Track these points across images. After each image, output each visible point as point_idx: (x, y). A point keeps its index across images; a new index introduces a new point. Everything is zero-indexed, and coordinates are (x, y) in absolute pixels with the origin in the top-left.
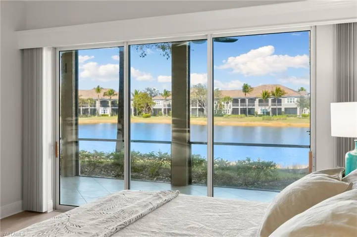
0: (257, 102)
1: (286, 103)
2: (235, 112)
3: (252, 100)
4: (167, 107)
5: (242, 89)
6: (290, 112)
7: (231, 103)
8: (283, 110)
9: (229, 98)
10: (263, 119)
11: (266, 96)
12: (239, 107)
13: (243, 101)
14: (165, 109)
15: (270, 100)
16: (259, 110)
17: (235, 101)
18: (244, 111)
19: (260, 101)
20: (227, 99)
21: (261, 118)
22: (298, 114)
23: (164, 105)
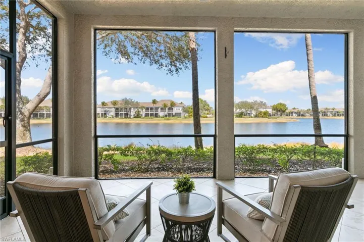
0: (159, 110)
1: (175, 110)
2: (147, 115)
3: (157, 109)
4: (103, 113)
5: (152, 101)
6: (178, 115)
7: (144, 110)
8: (174, 114)
9: (144, 107)
10: (165, 119)
11: (165, 106)
12: (149, 112)
13: (152, 109)
14: (102, 114)
15: (167, 109)
16: (161, 114)
17: (147, 109)
18: (152, 115)
19: (162, 109)
20: (142, 108)
21: (163, 119)
22: (182, 116)
23: (101, 111)
